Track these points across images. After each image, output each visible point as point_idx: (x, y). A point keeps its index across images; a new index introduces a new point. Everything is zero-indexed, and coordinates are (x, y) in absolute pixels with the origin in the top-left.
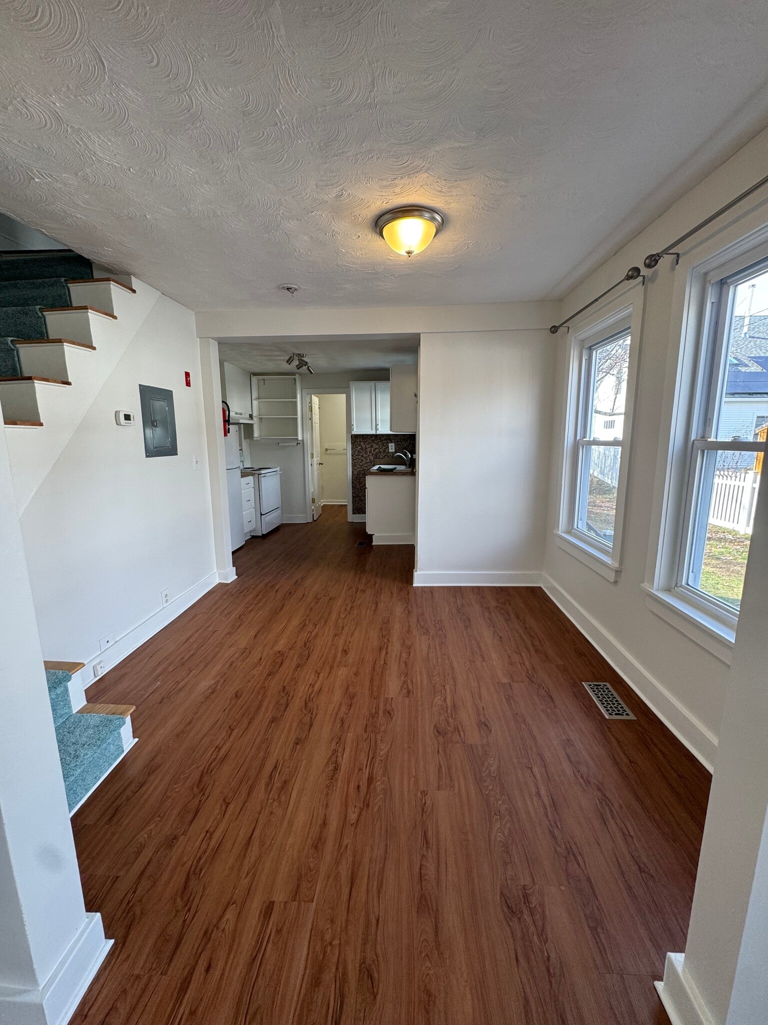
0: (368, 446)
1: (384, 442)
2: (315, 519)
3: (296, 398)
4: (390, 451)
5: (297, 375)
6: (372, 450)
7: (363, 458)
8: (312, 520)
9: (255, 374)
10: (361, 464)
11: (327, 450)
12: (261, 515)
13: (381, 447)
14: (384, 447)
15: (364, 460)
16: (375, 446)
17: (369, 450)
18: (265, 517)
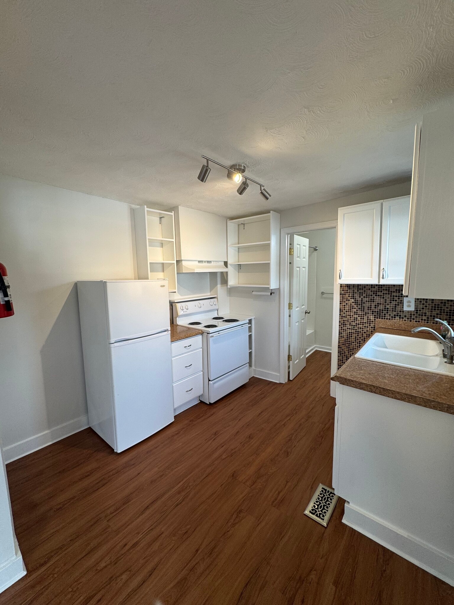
0: (365, 299)
1: (395, 294)
2: (291, 379)
3: (269, 239)
4: (406, 308)
5: (271, 212)
6: (373, 307)
7: (356, 316)
8: (286, 381)
9: (232, 218)
10: (353, 324)
11: (323, 293)
12: (209, 380)
13: (388, 301)
14: (394, 303)
15: (359, 318)
16: (377, 300)
17: (367, 305)
18: (214, 383)
